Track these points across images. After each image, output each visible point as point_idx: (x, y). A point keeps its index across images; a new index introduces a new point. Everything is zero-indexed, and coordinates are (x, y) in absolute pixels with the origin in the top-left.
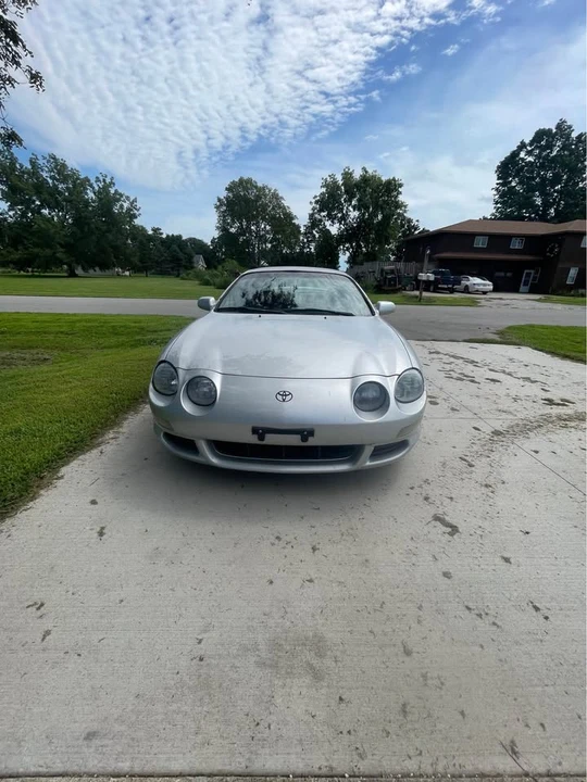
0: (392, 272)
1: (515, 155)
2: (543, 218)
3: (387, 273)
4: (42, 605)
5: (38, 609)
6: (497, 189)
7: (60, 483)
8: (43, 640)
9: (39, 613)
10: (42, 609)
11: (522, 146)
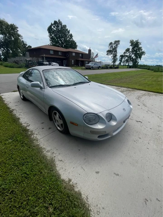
0: (30, 61)
1: (50, 27)
2: (62, 47)
3: (28, 61)
4: (146, 199)
5: (147, 201)
6: (49, 36)
7: (74, 181)
8: (160, 201)
9: (149, 201)
10: (147, 199)
11: (52, 24)
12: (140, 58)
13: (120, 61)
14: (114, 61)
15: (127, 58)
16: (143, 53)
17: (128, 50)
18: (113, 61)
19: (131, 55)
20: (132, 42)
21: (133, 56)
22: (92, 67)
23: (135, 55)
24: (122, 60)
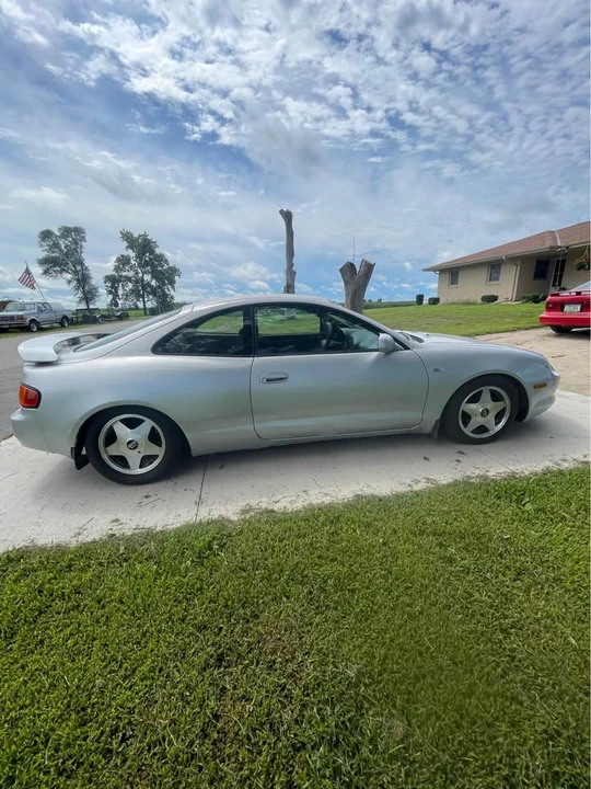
12: (172, 283)
13: (111, 297)
14: (89, 296)
15: (130, 285)
16: (174, 271)
17: (123, 261)
18: (80, 295)
19: (140, 275)
20: (127, 237)
21: (147, 278)
22: (33, 321)
23: (155, 275)
24: (116, 291)
